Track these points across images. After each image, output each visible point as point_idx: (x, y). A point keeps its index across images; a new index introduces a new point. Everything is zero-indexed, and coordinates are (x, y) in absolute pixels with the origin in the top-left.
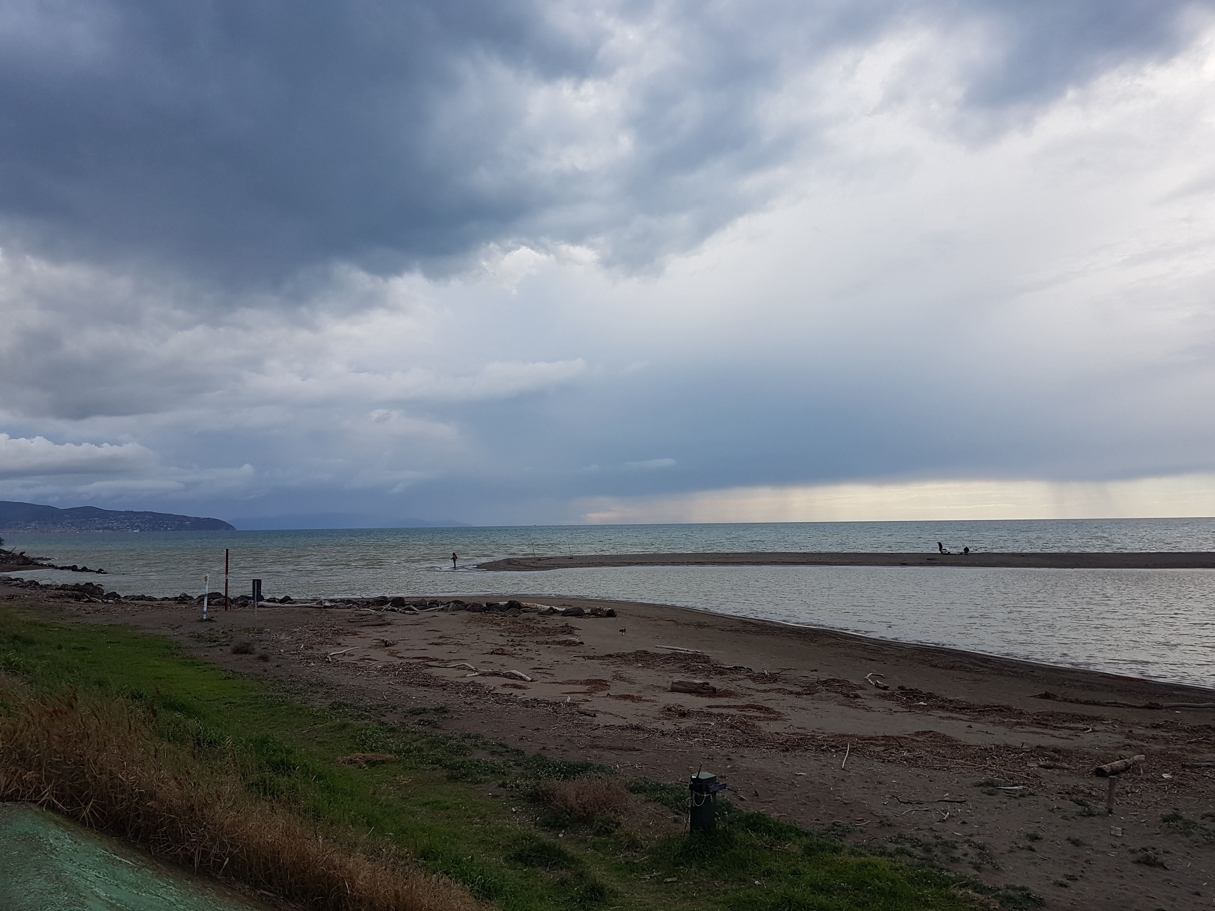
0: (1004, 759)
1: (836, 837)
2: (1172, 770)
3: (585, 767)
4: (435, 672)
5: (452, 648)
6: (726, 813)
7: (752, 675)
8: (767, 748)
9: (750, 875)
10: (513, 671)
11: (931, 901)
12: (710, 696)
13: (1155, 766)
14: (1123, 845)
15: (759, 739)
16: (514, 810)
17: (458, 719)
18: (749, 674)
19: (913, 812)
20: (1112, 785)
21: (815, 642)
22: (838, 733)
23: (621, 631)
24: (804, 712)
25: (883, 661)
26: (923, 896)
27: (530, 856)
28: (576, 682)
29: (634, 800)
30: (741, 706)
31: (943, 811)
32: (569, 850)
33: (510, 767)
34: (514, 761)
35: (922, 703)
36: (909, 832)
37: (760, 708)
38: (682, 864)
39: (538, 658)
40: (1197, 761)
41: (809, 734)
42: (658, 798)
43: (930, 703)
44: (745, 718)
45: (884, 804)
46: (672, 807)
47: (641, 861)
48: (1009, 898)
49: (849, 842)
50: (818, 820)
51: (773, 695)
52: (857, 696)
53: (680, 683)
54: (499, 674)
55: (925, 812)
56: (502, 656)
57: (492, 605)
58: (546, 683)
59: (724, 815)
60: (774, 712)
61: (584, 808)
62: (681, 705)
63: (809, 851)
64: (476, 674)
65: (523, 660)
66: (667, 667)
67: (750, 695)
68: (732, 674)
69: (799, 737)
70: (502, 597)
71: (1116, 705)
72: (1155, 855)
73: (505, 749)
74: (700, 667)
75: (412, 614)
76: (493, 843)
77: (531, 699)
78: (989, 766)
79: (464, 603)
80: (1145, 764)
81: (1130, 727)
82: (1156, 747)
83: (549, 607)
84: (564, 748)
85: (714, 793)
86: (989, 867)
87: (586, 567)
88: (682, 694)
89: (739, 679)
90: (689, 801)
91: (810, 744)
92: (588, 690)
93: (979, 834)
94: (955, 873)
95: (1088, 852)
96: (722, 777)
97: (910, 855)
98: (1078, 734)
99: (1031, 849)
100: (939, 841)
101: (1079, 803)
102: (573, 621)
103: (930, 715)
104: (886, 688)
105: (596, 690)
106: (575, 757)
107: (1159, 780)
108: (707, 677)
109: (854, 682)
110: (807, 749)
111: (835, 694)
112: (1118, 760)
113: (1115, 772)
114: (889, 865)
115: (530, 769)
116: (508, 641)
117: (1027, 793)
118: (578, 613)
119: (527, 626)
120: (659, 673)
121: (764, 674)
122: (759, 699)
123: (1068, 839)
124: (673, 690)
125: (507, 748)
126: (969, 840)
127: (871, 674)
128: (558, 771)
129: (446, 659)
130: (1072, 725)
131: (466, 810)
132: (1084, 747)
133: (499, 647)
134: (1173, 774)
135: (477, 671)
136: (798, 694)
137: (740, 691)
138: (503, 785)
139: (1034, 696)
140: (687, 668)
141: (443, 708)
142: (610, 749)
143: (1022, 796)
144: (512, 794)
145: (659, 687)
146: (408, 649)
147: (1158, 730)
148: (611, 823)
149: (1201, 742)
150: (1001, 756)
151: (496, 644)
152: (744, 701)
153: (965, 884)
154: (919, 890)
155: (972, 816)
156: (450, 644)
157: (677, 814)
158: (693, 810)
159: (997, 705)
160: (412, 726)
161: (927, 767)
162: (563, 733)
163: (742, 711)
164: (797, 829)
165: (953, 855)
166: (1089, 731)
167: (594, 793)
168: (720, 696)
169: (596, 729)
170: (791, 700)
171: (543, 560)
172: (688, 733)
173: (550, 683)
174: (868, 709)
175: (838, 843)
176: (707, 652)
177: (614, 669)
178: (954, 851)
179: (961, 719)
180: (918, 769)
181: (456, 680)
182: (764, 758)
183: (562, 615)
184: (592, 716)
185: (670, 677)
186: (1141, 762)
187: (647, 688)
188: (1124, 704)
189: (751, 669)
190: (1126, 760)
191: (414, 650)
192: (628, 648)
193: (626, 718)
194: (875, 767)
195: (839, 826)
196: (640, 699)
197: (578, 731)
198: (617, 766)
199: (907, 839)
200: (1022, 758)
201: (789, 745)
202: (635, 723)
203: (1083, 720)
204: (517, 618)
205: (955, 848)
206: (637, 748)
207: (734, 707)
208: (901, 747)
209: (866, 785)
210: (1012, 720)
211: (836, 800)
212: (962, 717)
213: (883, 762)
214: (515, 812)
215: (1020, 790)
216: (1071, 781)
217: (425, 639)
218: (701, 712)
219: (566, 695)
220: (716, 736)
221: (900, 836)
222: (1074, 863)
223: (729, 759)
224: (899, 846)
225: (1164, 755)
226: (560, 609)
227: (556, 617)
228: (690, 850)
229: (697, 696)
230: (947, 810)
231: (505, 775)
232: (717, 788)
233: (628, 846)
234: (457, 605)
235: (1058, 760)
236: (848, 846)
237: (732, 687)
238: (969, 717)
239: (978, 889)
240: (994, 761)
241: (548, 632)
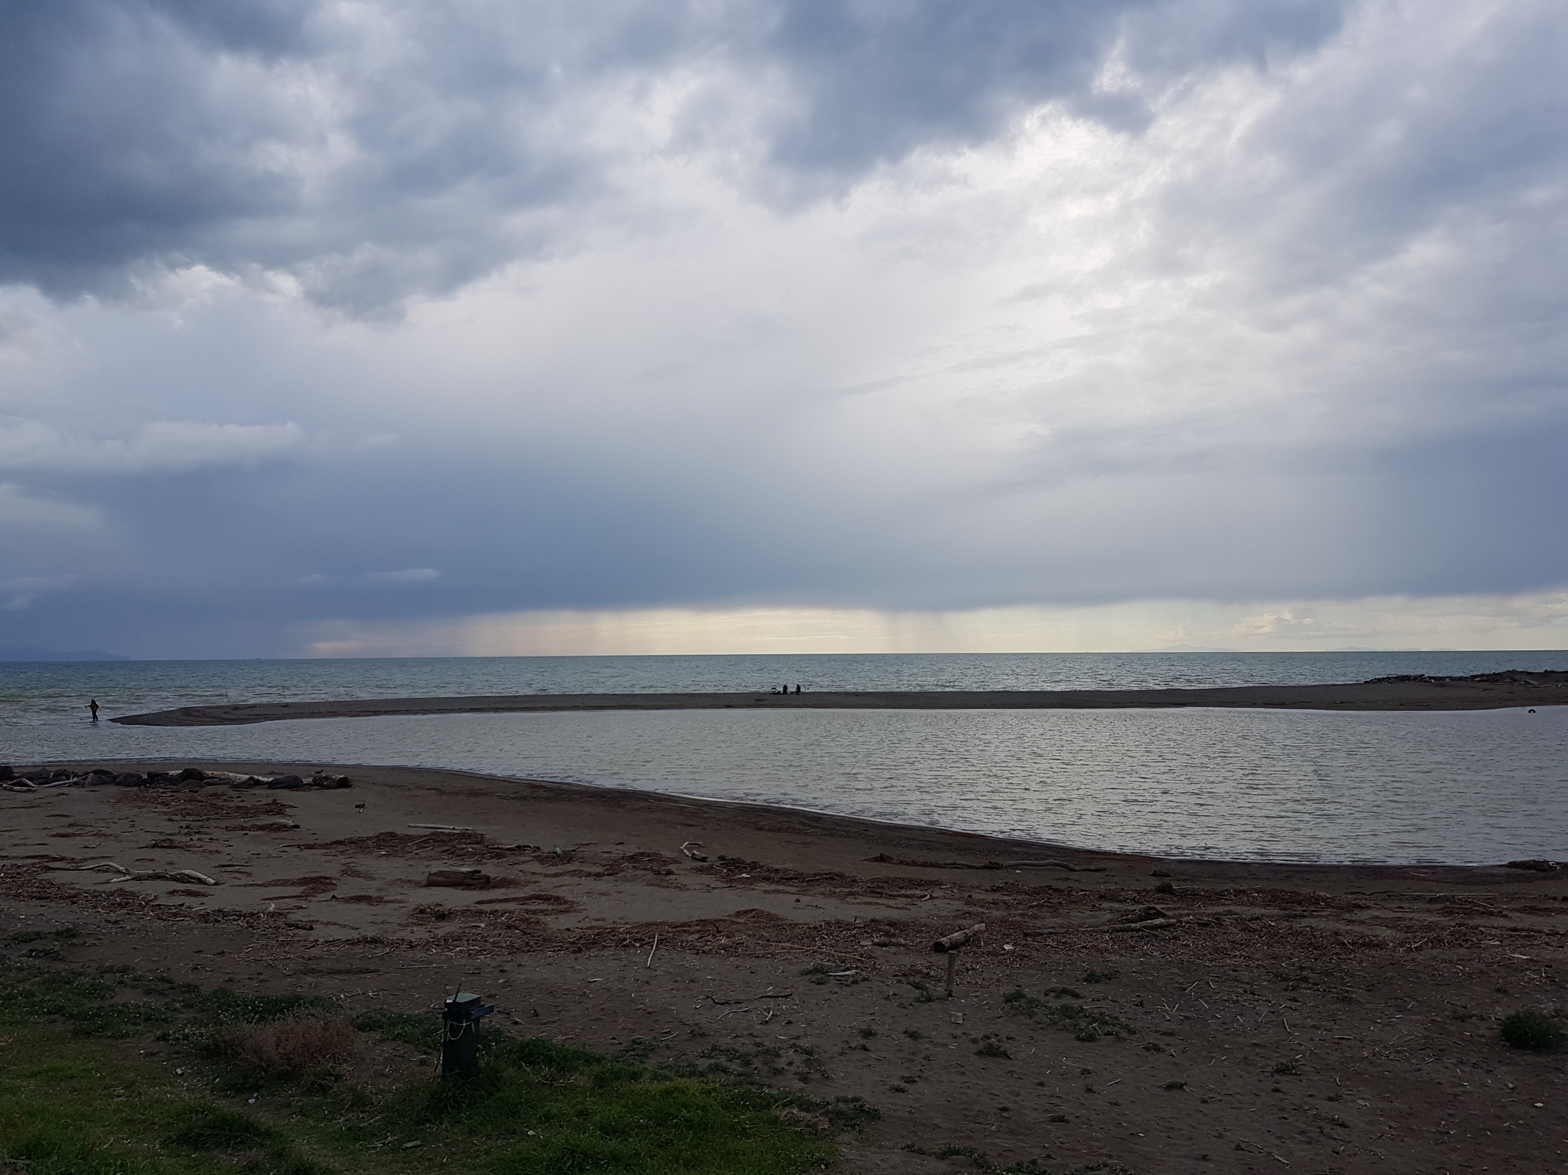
0: (835, 938)
1: (635, 1059)
2: (1013, 940)
3: (291, 1003)
4: (59, 877)
5: (89, 841)
6: (493, 1044)
7: (540, 856)
8: (554, 951)
9: (522, 1123)
10: (187, 872)
11: (750, 1128)
12: (481, 889)
13: (996, 935)
14: (964, 1033)
15: (544, 940)
16: (179, 1071)
17: (95, 945)
18: (536, 854)
19: (731, 1014)
20: (951, 963)
21: (622, 807)
22: (643, 921)
23: (357, 806)
24: (603, 899)
25: (702, 826)
26: (739, 1123)
27: (202, 1135)
28: (286, 883)
29: (363, 1041)
30: (523, 898)
31: (765, 1010)
32: (263, 1120)
33: (175, 1010)
34: (183, 1001)
35: (745, 875)
36: (726, 1041)
37: (547, 899)
38: (429, 1121)
39: (228, 850)
40: (1039, 928)
41: (609, 926)
42: (398, 1034)
43: (754, 874)
44: (527, 913)
45: (696, 1008)
46: (418, 1044)
47: (370, 1124)
48: (839, 1114)
49: (651, 1064)
50: (614, 1039)
51: (566, 879)
52: (669, 873)
53: (440, 873)
54: (164, 877)
55: (743, 1013)
56: (169, 850)
57: (158, 775)
58: (239, 886)
59: (490, 1048)
60: (566, 902)
61: (289, 1059)
62: (440, 903)
63: (601, 1081)
64: (128, 877)
65: (204, 854)
66: (422, 853)
67: (535, 882)
68: (513, 856)
69: (596, 931)
70: (176, 763)
71: (955, 866)
72: (998, 1043)
73: (168, 986)
74: (470, 849)
75: (24, 792)
76: (144, 1121)
77: (213, 911)
78: (819, 948)
79: (110, 773)
80: (986, 935)
81: (969, 891)
82: (997, 914)
83: (247, 777)
84: (261, 977)
85: (477, 1021)
86: (817, 1076)
87: (308, 717)
88: (442, 888)
89: (523, 862)
90: (442, 1035)
91: (609, 939)
92: (302, 892)
93: (806, 1035)
94: (779, 1089)
95: (927, 1046)
96: (490, 996)
97: (725, 1071)
98: (915, 903)
99: (865, 1049)
100: (760, 1049)
101: (917, 986)
102: (285, 796)
103: (753, 889)
104: (704, 859)
105: (315, 891)
106: (278, 988)
107: (1001, 952)
108: (479, 862)
109: (667, 854)
110: (606, 947)
111: (643, 872)
112: (957, 931)
113: (955, 946)
114: (700, 1088)
115: (207, 1010)
116: (181, 827)
117: (860, 978)
118: (293, 784)
119: (212, 804)
120: (411, 863)
121: (556, 853)
122: (548, 886)
123: (905, 1032)
124: (430, 884)
125: (172, 983)
126: (794, 1044)
127: (687, 843)
128: (251, 1011)
129: (77, 857)
130: (909, 892)
131: (102, 1078)
132: (921, 918)
133: (166, 837)
134: (1015, 945)
135: (129, 874)
136: (598, 875)
137: (523, 878)
138: (164, 1037)
139: (869, 860)
140: (452, 853)
141: (71, 930)
142: (332, 973)
143: (855, 982)
144: (177, 1048)
145: (409, 881)
146: (16, 845)
147: (999, 894)
148: (329, 1075)
149: (1043, 906)
150: (832, 934)
151: (161, 833)
152: (528, 891)
153: (789, 1101)
154: (735, 1117)
155: (799, 1013)
156: (86, 835)
157: (425, 1053)
158: (447, 1045)
159: (828, 872)
160: (17, 960)
161: (748, 955)
162: (262, 956)
163: (523, 904)
164: (586, 1054)
165: (776, 1066)
166: (926, 898)
167: (304, 1037)
168: (495, 886)
169: (312, 947)
170: (589, 884)
171: (242, 709)
172: (447, 941)
173: (245, 886)
174: (682, 888)
175: (638, 1067)
176: (481, 829)
177: (344, 861)
178: (777, 1060)
179: (788, 892)
180: (737, 958)
181: (93, 888)
182: (549, 964)
183: (269, 788)
184: (308, 930)
185: (427, 866)
186: (982, 932)
187: (393, 883)
188: (963, 865)
189: (539, 848)
190: (966, 931)
191: (25, 845)
192: (368, 830)
193: (358, 929)
194: (688, 961)
195: (640, 1043)
196: (380, 900)
197: (285, 952)
198: (342, 996)
199: (722, 1051)
200: (854, 936)
201: (582, 944)
202: (370, 935)
203: (920, 886)
204: (196, 795)
205: (779, 1056)
206: (372, 967)
207: (513, 900)
208: (719, 932)
209: (675, 986)
210: (845, 890)
211: (638, 1009)
212: (789, 889)
213: (697, 954)
214: (181, 1075)
215: (853, 976)
216: (907, 960)
217: (45, 829)
218: (468, 910)
219: (268, 901)
220: (486, 941)
221: (714, 1048)
222: (913, 1061)
223: (502, 971)
224: (713, 1061)
225: (1005, 922)
226: (265, 779)
227: (258, 791)
228: (441, 1100)
229: (463, 890)
230: (770, 1009)
231: (167, 1022)
232: (481, 1013)
233: (352, 1105)
234: (100, 777)
235: (894, 935)
236: (650, 1069)
237: (512, 873)
238: (796, 889)
239: (804, 1106)
240: (824, 941)
241: (245, 812)
